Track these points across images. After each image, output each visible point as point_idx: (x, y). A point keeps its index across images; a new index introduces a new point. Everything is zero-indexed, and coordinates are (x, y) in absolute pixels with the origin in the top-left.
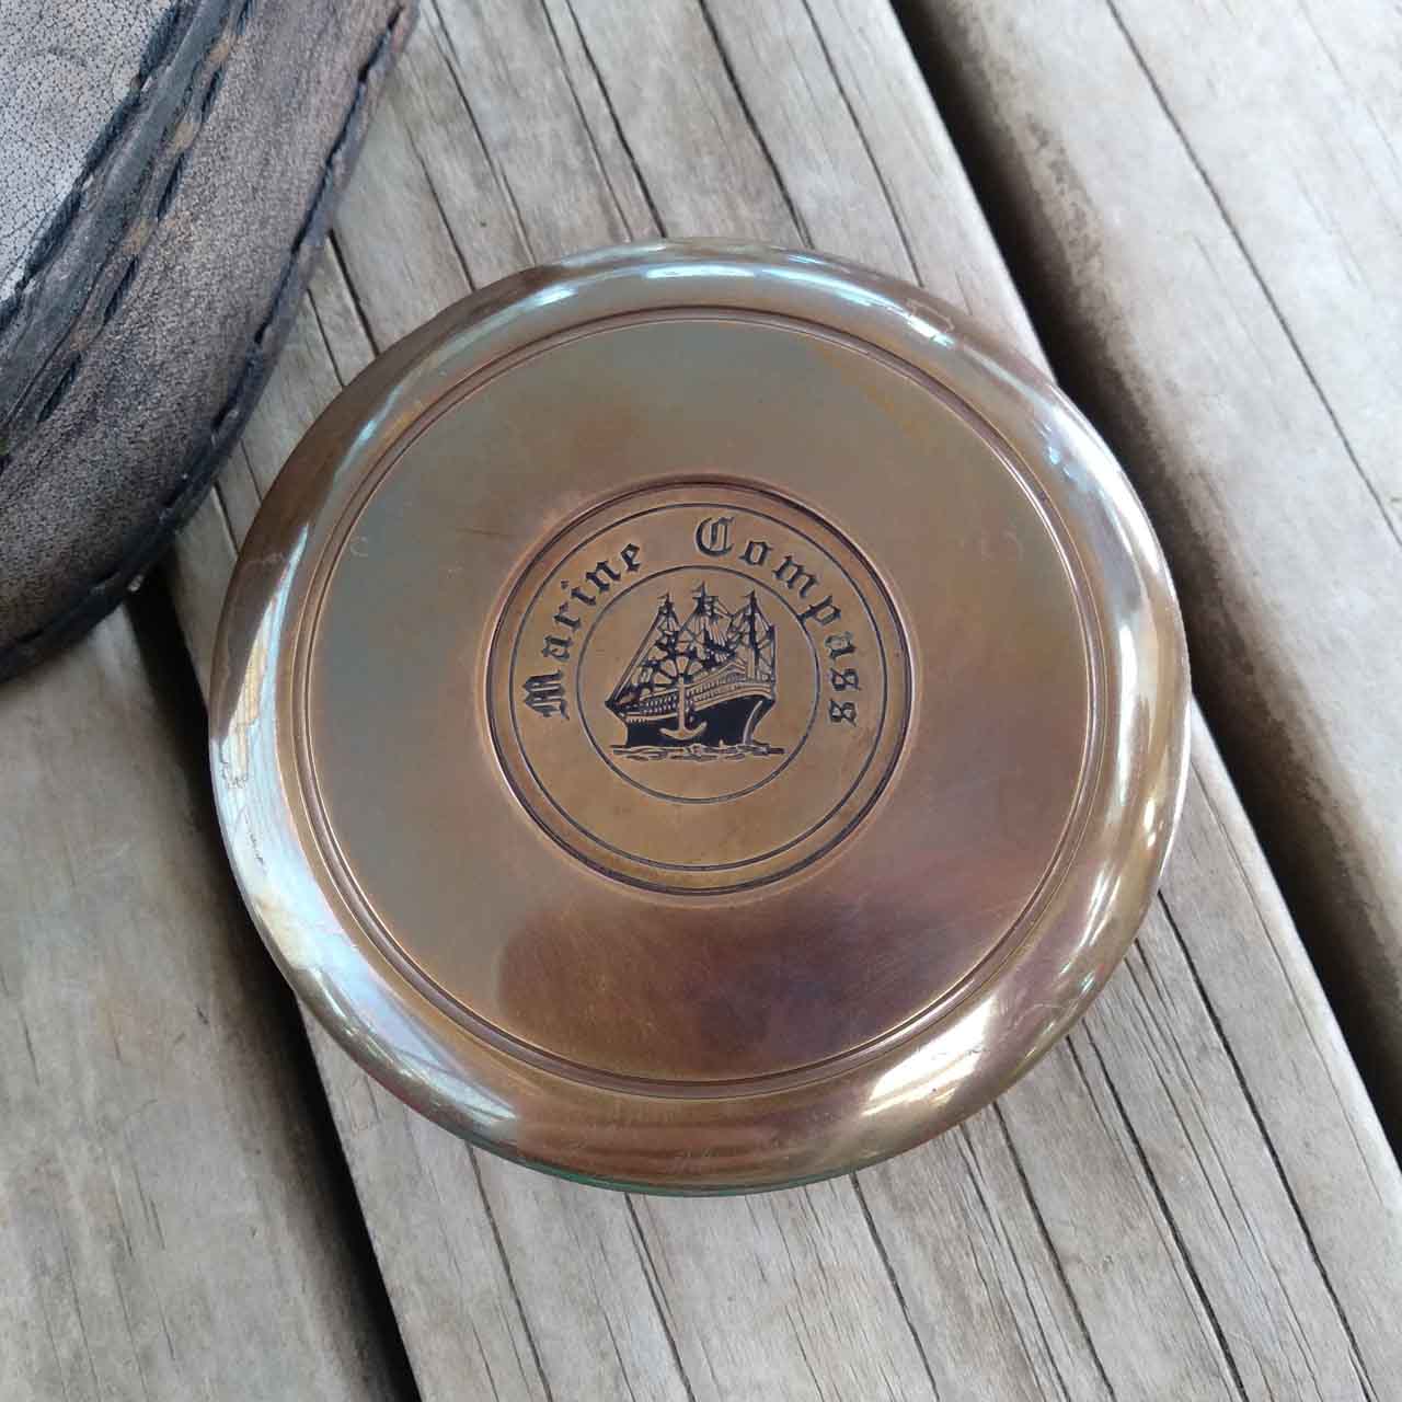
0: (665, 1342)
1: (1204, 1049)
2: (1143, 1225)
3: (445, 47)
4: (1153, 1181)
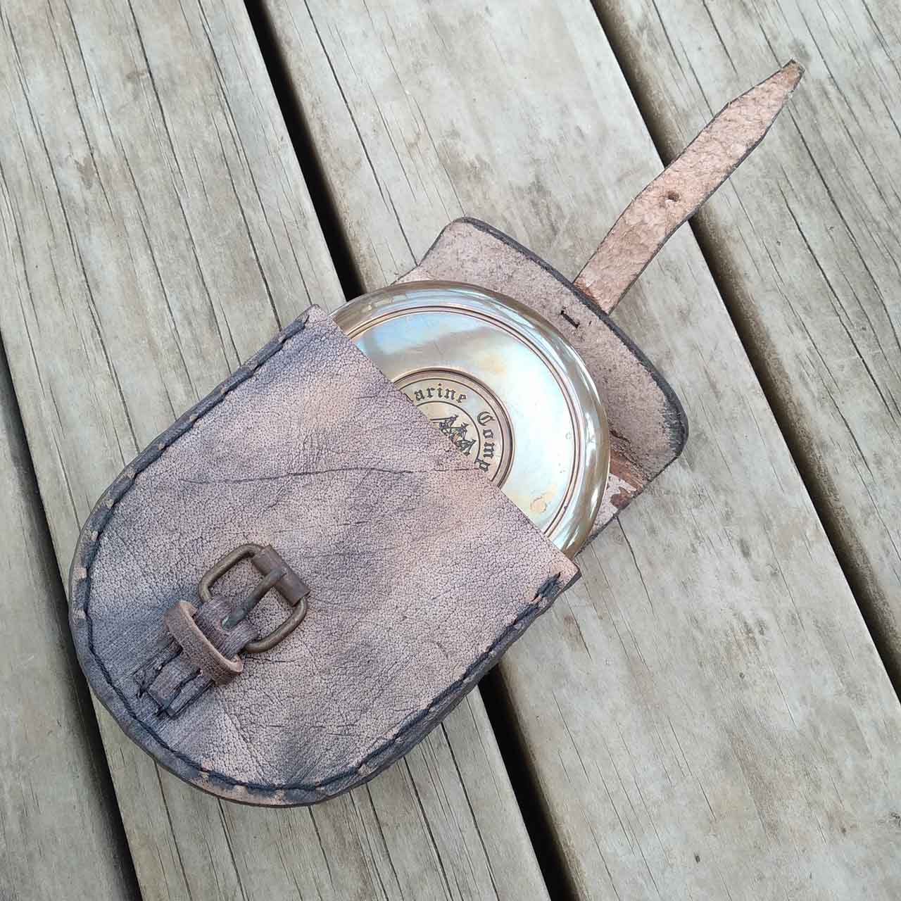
0: (229, 854)
1: (440, 744)
2: (412, 812)
3: (176, 337)
4: (417, 795)
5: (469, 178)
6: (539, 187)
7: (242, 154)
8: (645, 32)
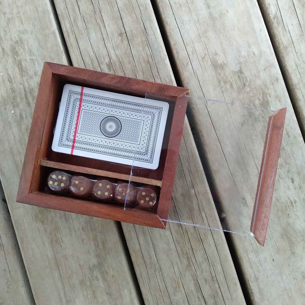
5: (220, 68)
6: (241, 71)
7: (154, 61)
8: (276, 19)
